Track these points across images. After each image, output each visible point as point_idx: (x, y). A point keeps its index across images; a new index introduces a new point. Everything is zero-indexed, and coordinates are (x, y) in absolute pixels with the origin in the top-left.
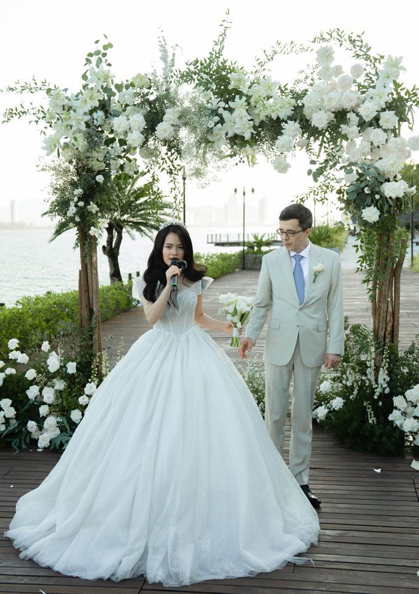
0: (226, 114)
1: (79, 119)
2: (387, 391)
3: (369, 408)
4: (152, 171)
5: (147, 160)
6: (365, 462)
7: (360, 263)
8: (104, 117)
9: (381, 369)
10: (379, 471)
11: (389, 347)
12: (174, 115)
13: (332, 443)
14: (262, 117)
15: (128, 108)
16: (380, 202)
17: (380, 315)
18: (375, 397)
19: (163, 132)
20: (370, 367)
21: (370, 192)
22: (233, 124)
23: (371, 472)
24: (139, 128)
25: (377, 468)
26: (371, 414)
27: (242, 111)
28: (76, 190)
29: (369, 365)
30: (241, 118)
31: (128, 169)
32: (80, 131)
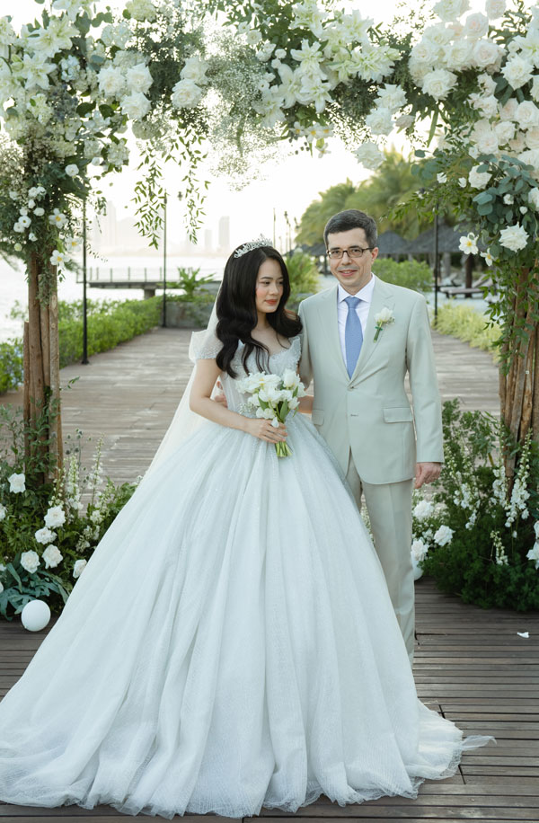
0: (284, 70)
1: (37, 69)
2: (525, 515)
3: (497, 542)
4: (151, 160)
5: (143, 143)
6: (500, 622)
7: (489, 315)
8: (79, 67)
9: (517, 481)
10: (526, 635)
11: (530, 447)
12: (200, 70)
13: (435, 597)
14: (343, 77)
15: (119, 54)
16: (527, 218)
17: (512, 397)
18: (508, 525)
19: (184, 96)
20: (498, 478)
21: (512, 203)
22: (295, 87)
23: (514, 638)
24: (142, 88)
25: (523, 632)
26: (500, 551)
27: (314, 65)
28: (33, 189)
29: (497, 476)
30: (311, 77)
31: (114, 156)
32: (38, 89)
